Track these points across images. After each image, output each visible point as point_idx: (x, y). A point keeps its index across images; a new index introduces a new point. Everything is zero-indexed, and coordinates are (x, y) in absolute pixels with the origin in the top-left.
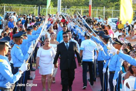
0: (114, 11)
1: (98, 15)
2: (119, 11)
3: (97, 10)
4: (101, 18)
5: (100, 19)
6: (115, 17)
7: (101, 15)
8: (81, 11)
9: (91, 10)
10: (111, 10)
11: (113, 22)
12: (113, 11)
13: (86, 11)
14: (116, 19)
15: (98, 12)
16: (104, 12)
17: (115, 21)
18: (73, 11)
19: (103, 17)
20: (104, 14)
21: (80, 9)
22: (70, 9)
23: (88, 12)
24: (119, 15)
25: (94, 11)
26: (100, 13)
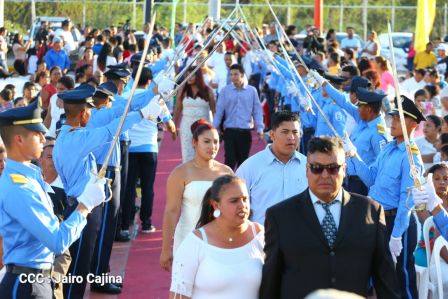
0: (396, 11)
1: (344, 24)
2: (415, 10)
3: (342, 7)
4: (355, 35)
5: (350, 37)
6: (403, 29)
7: (353, 25)
8: (286, 11)
9: (322, 6)
10: (389, 7)
11: (395, 46)
12: (393, 12)
13: (305, 12)
14: (404, 38)
15: (344, 13)
16: (365, 15)
17: (404, 41)
18: (260, 11)
19: (363, 31)
20: (365, 21)
21: (285, 6)
22: (250, 5)
23: (312, 16)
24: (413, 24)
25: (331, 11)
26: (350, 16)
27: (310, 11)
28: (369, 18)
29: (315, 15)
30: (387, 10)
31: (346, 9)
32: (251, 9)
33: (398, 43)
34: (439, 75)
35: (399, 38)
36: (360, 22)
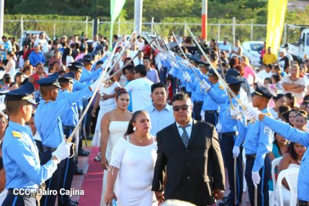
0: (254, 27)
1: (221, 36)
2: (266, 27)
3: (220, 25)
4: (228, 43)
5: (225, 44)
6: (258, 39)
7: (227, 36)
8: (184, 27)
9: (206, 24)
10: (249, 25)
11: (252, 49)
12: (252, 28)
13: (196, 28)
14: (259, 44)
15: (221, 28)
16: (234, 30)
17: (258, 47)
18: (167, 27)
19: (232, 40)
20: (234, 33)
21: (183, 24)
22: (160, 23)
23: (200, 30)
24: (265, 35)
25: (212, 27)
26: (224, 30)
27: (198, 27)
28: (236, 32)
29: (202, 30)
30: (248, 27)
31: (222, 26)
32: (161, 26)
33: (255, 48)
34: (280, 68)
35: (255, 45)
36: (231, 34)
